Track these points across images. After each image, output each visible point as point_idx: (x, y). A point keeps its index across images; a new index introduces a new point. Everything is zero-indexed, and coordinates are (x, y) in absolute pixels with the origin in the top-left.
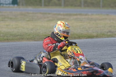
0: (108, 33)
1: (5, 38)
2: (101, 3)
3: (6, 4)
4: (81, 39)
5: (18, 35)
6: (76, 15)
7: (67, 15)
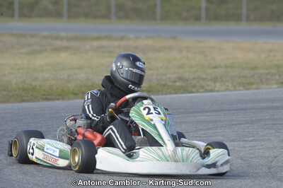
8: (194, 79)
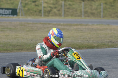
0: (109, 43)
1: (5, 48)
2: (102, 14)
3: (5, 15)
4: (81, 49)
5: (18, 46)
6: (76, 25)
7: (67, 25)
8: (117, 42)
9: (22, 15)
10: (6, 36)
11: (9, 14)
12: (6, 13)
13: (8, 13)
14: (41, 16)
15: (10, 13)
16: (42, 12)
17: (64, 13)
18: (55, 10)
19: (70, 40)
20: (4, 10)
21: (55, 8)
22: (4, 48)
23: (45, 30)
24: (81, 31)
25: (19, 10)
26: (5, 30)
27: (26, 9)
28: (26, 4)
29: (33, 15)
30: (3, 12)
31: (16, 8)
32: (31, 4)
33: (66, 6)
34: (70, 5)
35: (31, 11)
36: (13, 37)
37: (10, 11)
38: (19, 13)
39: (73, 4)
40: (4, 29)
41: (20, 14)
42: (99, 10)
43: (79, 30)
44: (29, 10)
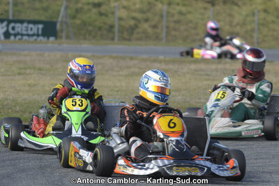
1: (27, 115)
3: (28, 35)
6: (195, 62)
7: (174, 61)
9: (68, 37)
10: (29, 85)
11: (38, 35)
12: (30, 33)
13: (35, 31)
14: (113, 39)
15: (40, 32)
16: (116, 30)
17: (168, 33)
18: (146, 26)
19: (179, 97)
20: (25, 25)
21: (146, 20)
22: (25, 116)
23: (121, 73)
24: (207, 75)
25: (61, 25)
26: (28, 71)
27: (78, 22)
28: (77, 11)
29: (94, 37)
30: (24, 29)
31: (54, 20)
32: (89, 10)
33: (173, 16)
34: (181, 13)
35: (90, 28)
36: (47, 88)
37: (41, 26)
38: (62, 30)
39: (189, 13)
40: (25, 69)
41: (64, 35)
42: (249, 27)
43: (202, 73)
44: (84, 24)
